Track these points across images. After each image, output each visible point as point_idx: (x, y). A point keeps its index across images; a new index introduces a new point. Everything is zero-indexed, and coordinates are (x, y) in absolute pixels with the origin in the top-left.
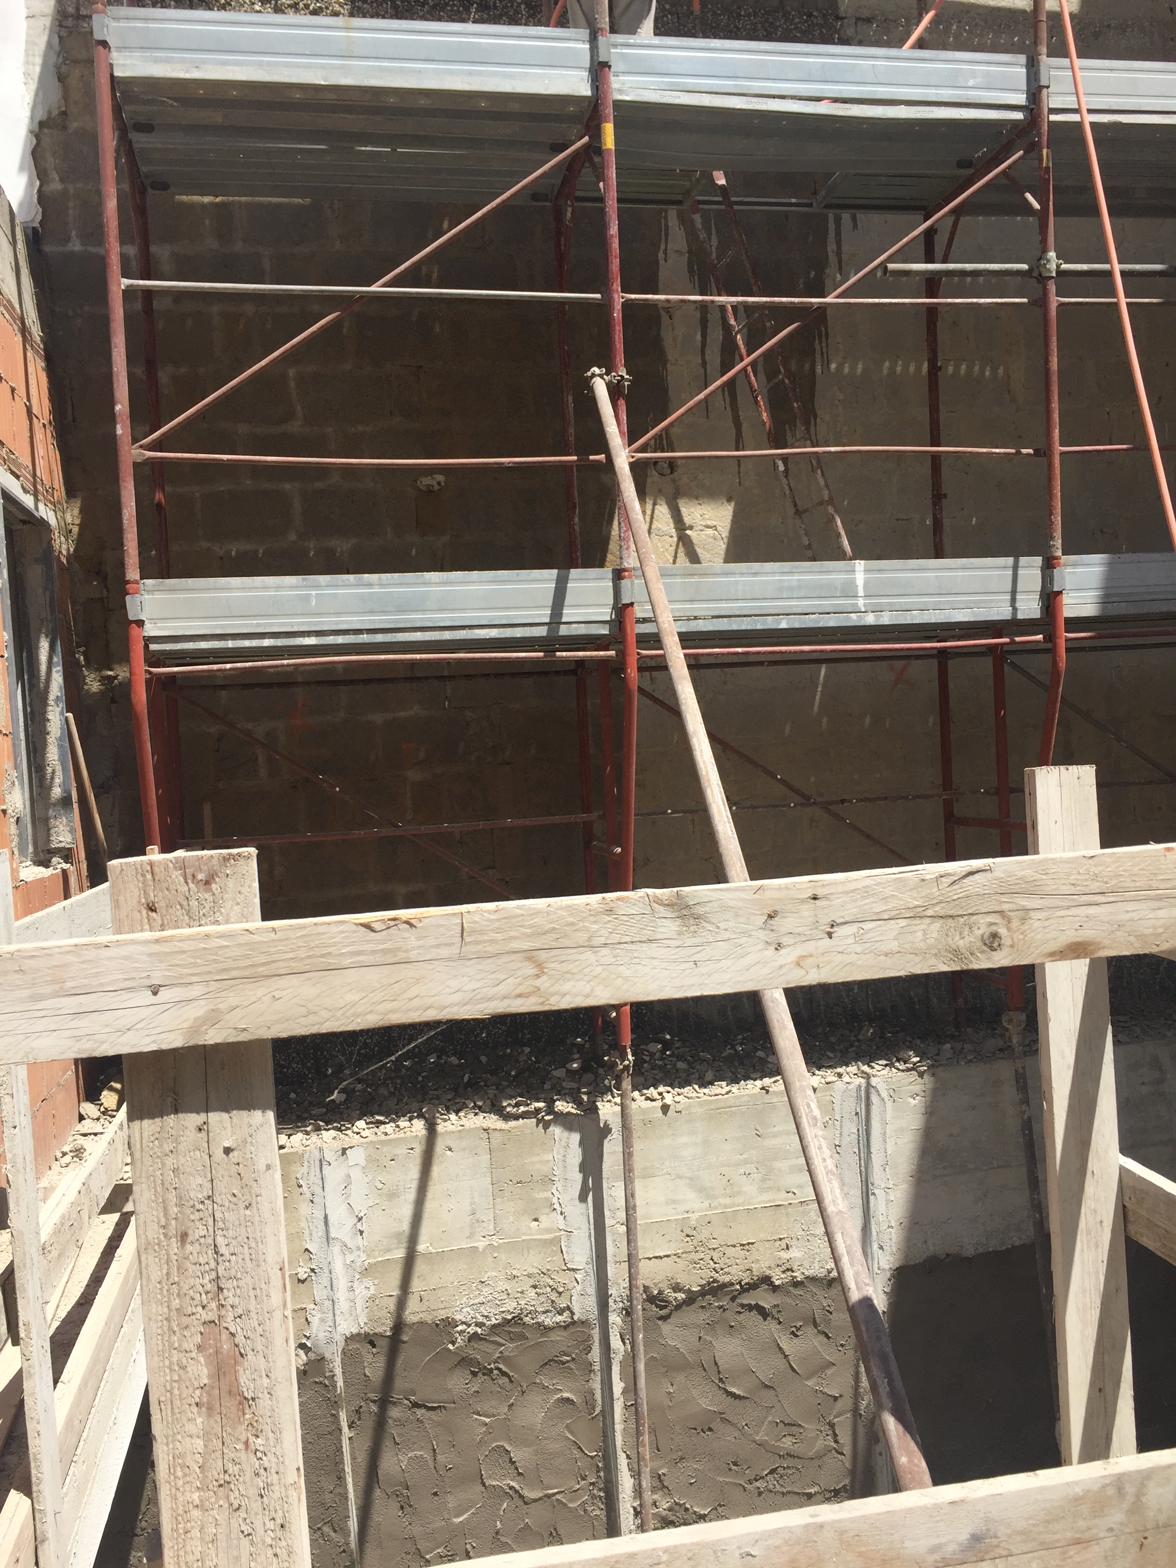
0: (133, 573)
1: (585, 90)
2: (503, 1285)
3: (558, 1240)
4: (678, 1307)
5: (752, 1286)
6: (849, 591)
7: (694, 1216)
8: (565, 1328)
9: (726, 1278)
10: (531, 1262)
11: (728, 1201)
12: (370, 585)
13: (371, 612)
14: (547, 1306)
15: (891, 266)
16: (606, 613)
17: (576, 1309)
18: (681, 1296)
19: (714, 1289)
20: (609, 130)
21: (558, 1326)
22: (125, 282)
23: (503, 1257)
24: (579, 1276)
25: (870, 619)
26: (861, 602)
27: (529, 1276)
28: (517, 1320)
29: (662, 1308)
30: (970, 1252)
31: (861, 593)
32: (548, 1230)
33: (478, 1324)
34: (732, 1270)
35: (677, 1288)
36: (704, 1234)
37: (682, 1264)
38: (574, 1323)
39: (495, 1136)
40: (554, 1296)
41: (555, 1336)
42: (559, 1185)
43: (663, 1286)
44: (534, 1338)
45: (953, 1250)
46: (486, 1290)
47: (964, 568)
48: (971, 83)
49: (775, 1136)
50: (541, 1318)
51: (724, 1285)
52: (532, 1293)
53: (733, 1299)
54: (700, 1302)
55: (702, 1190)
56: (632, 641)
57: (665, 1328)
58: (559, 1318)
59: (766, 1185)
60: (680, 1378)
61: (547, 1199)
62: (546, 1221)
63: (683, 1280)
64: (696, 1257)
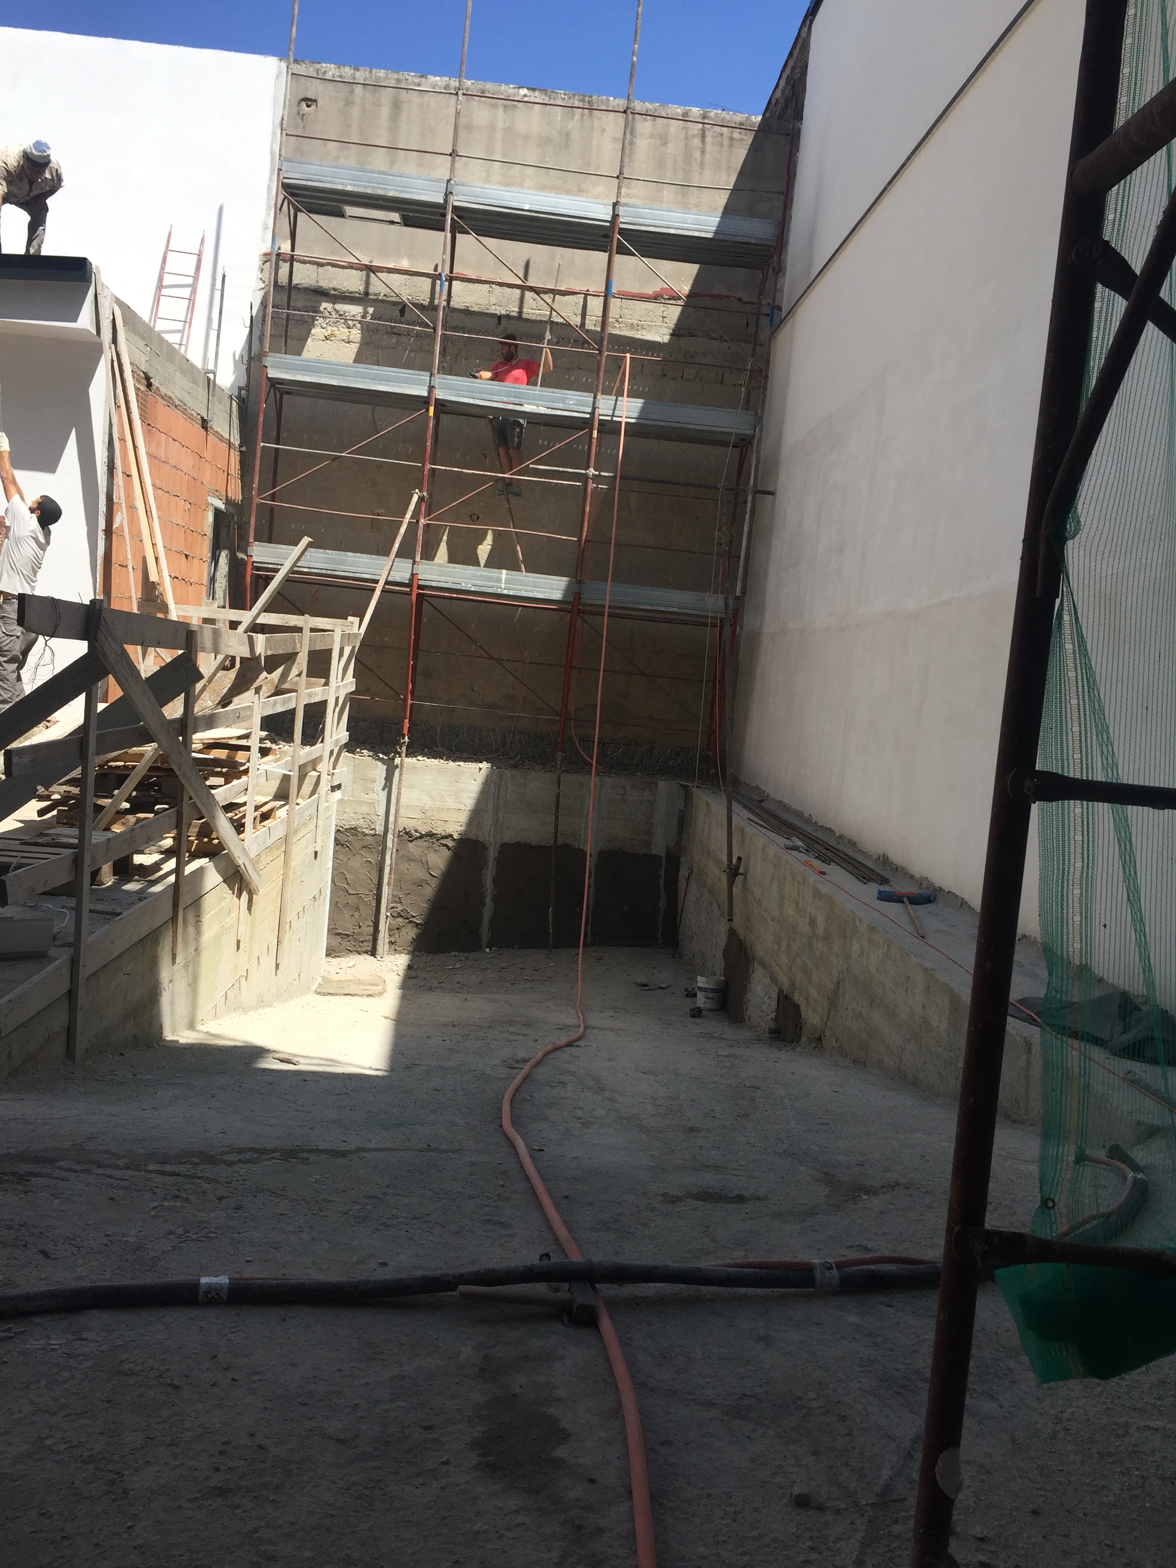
0: (251, 540)
1: (425, 394)
2: (352, 815)
3: (373, 804)
4: (416, 839)
5: (446, 837)
6: (499, 580)
7: (427, 806)
8: (373, 836)
9: (436, 832)
10: (364, 809)
11: (441, 803)
12: (328, 554)
13: (327, 563)
14: (367, 826)
15: (531, 466)
16: (408, 576)
17: (377, 829)
18: (418, 834)
19: (430, 835)
20: (432, 409)
21: (370, 835)
22: (262, 444)
23: (353, 805)
24: (380, 818)
25: (505, 592)
26: (503, 585)
27: (362, 814)
28: (355, 829)
29: (410, 837)
30: (534, 843)
31: (503, 582)
32: (371, 799)
33: (342, 827)
34: (439, 829)
35: (416, 831)
36: (429, 813)
37: (420, 822)
38: (376, 835)
39: (356, 760)
40: (370, 823)
41: (368, 838)
42: (377, 783)
43: (411, 829)
44: (360, 836)
45: (527, 842)
46: (345, 815)
47: (544, 578)
48: (571, 402)
49: (463, 783)
50: (364, 830)
51: (435, 834)
52: (362, 820)
53: (438, 840)
54: (425, 839)
55: (431, 797)
56: (415, 586)
57: (410, 845)
58: (371, 832)
59: (458, 800)
60: (413, 864)
61: (372, 788)
62: (371, 795)
63: (419, 829)
64: (425, 821)
